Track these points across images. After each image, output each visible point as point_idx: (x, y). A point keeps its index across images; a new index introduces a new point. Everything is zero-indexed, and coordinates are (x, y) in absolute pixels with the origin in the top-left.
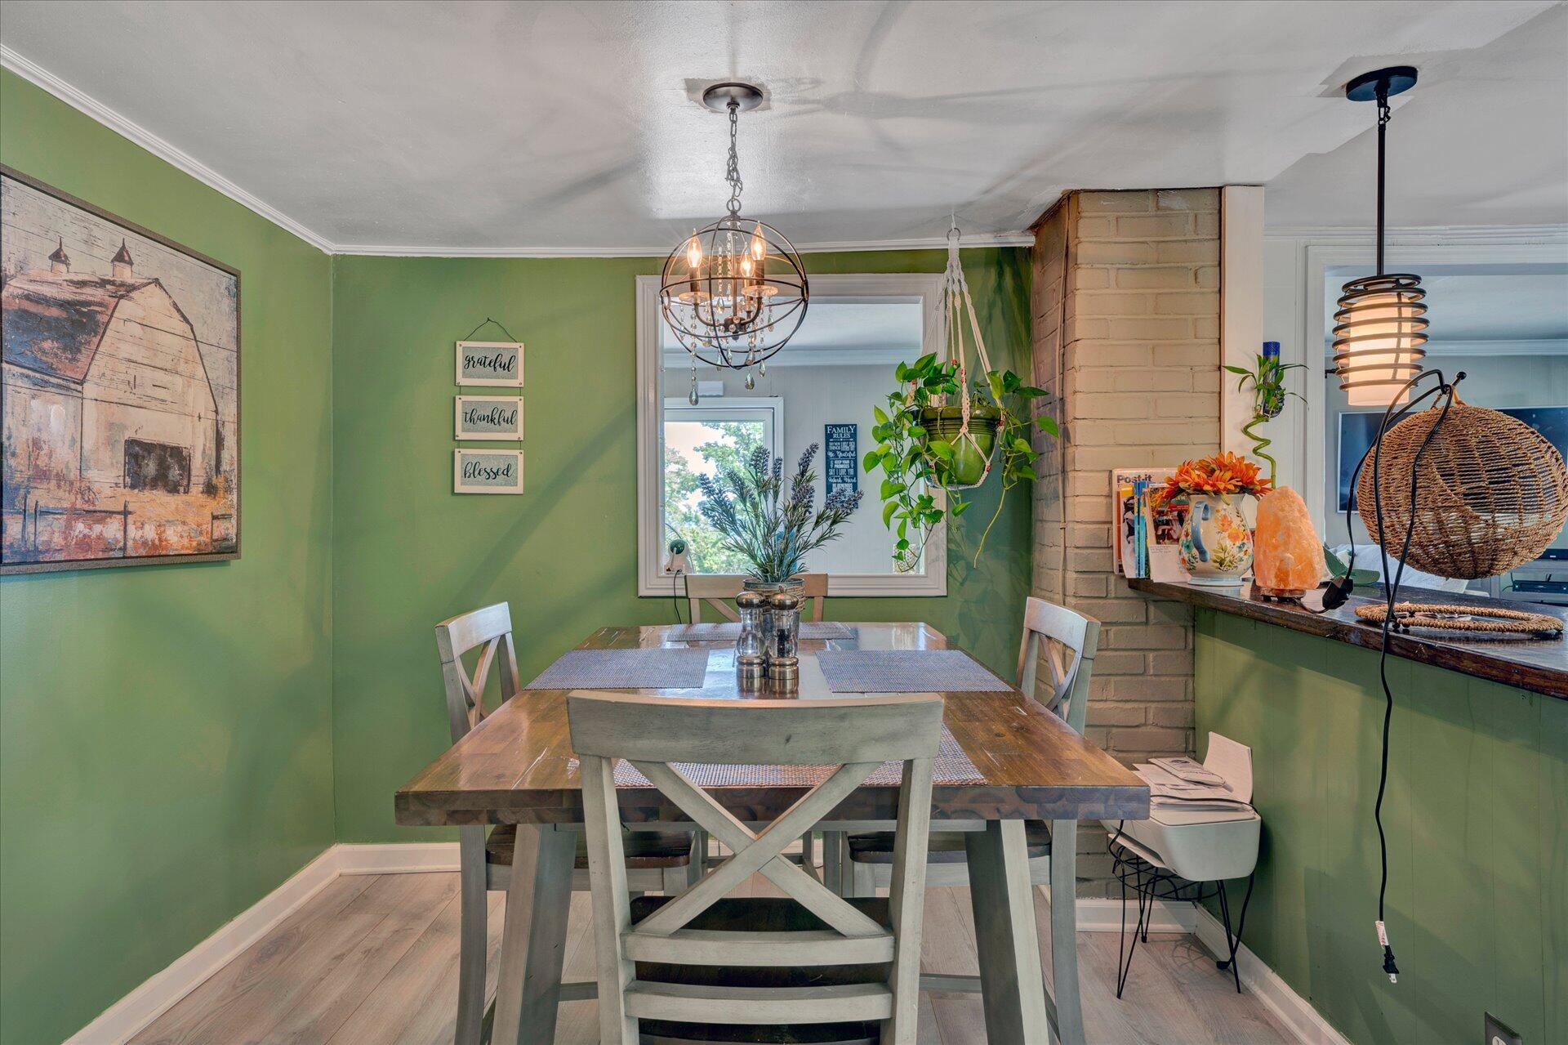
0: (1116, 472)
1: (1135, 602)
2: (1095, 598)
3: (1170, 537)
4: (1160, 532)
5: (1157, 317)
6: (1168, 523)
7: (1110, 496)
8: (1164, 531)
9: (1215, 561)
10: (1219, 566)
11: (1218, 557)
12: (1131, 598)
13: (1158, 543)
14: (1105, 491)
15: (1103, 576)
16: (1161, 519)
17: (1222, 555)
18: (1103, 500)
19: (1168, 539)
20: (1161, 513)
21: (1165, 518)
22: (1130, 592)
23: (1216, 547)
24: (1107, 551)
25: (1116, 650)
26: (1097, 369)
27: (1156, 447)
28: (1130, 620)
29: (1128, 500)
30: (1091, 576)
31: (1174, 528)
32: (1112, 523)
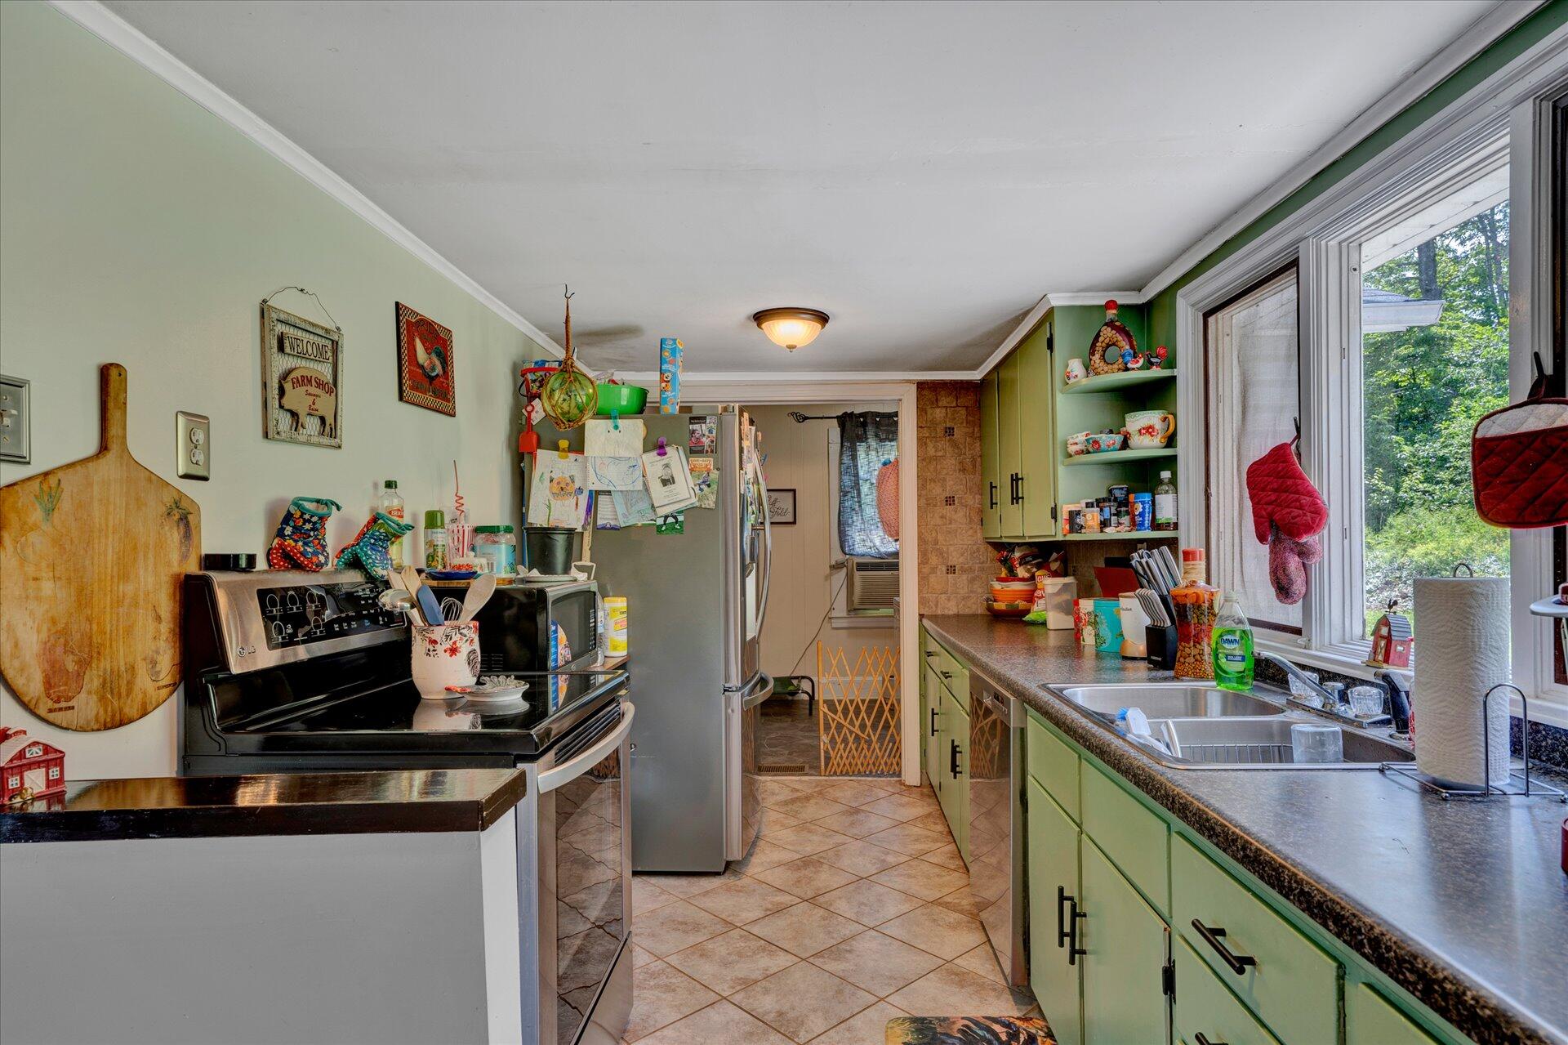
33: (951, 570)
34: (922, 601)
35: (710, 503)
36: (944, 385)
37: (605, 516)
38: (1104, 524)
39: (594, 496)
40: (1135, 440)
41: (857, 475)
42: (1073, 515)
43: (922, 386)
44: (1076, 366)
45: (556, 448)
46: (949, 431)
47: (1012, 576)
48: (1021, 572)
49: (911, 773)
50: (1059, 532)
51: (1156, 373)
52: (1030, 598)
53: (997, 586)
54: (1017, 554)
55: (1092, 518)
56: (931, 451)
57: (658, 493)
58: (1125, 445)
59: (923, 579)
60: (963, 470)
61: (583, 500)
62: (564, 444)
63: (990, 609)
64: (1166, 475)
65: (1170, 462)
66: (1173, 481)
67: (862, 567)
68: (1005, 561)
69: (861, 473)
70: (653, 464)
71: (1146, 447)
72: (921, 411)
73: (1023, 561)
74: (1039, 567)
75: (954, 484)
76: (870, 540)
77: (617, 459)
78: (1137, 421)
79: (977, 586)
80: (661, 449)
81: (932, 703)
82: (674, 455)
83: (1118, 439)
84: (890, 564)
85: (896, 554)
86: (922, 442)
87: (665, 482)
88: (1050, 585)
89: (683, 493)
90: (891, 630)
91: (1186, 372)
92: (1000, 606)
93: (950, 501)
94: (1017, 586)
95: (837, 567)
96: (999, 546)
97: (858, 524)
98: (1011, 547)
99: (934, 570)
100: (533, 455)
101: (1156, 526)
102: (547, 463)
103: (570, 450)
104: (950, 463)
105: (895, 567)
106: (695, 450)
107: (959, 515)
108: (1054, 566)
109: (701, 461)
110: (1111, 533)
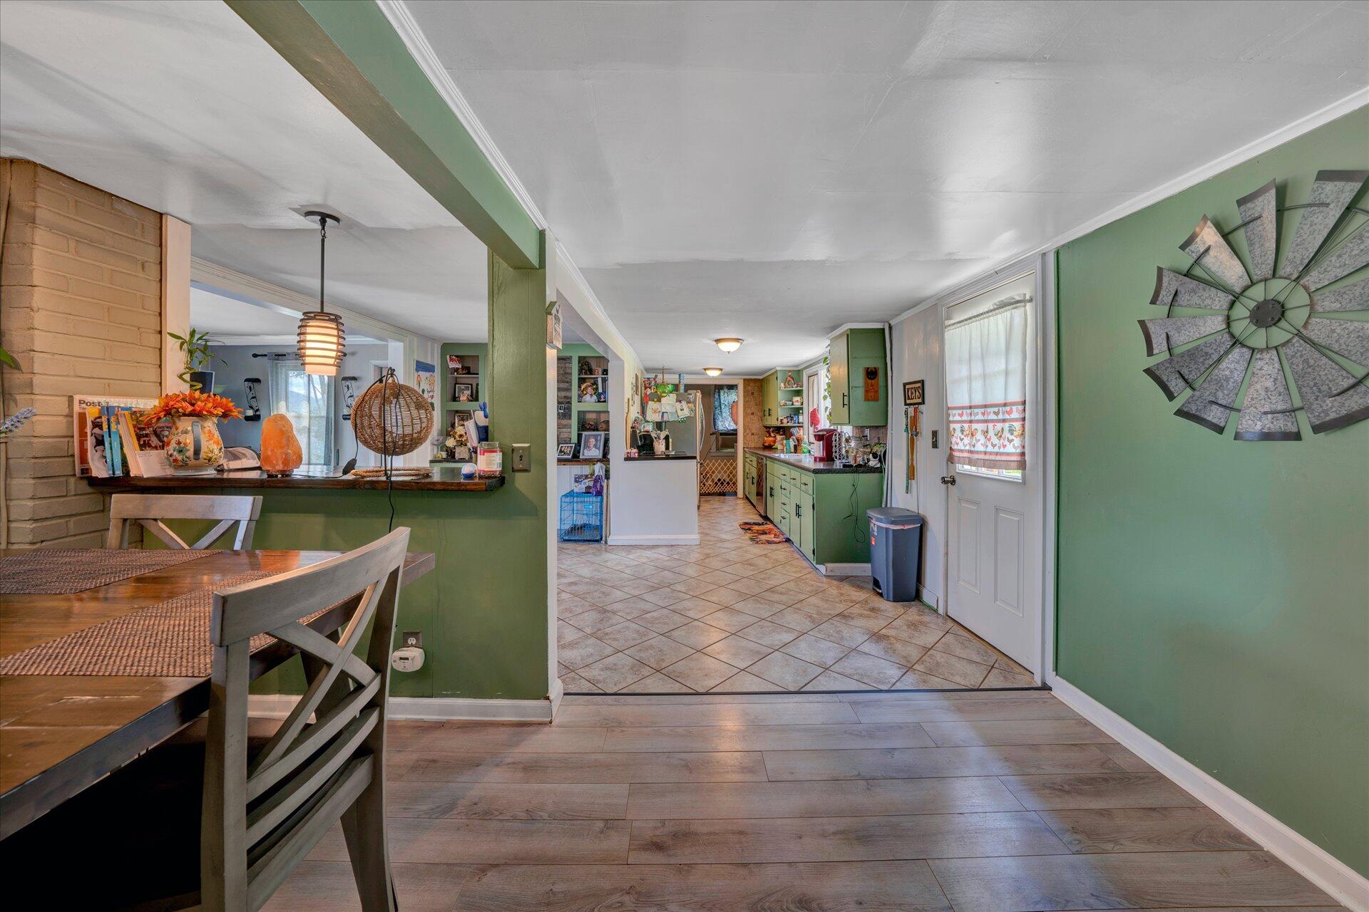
0: (77, 398)
1: (94, 496)
2: (54, 497)
3: (150, 446)
4: (142, 443)
5: (111, 286)
6: (147, 435)
7: (70, 415)
8: (144, 441)
9: (206, 459)
10: (207, 461)
11: (207, 456)
12: (89, 494)
13: (142, 450)
14: (66, 411)
15: (64, 479)
16: (141, 433)
17: (210, 455)
18: (64, 420)
19: (149, 447)
20: (141, 429)
21: (144, 432)
22: (89, 489)
23: (206, 450)
24: (71, 459)
25: (75, 535)
26: (52, 313)
27: (112, 381)
28: (90, 510)
29: (95, 420)
30: (51, 480)
31: (152, 439)
32: (73, 437)
33: (753, 434)
34: (744, 443)
35: (693, 415)
36: (751, 380)
37: (666, 418)
38: (788, 422)
39: (663, 413)
40: (795, 403)
41: (720, 402)
42: (782, 420)
43: (745, 380)
44: (782, 385)
45: (653, 401)
46: (753, 394)
47: (770, 436)
48: (772, 435)
49: (740, 494)
50: (779, 424)
51: (799, 388)
52: (775, 442)
53: (766, 439)
54: (771, 430)
55: (785, 421)
56: (747, 399)
57: (680, 413)
58: (792, 405)
59: (744, 436)
60: (757, 405)
61: (661, 414)
62: (655, 400)
63: (763, 445)
64: (801, 411)
65: (802, 409)
66: (802, 413)
67: (721, 434)
68: (769, 432)
69: (722, 401)
70: (678, 405)
71: (797, 405)
72: (745, 387)
73: (773, 432)
74: (777, 433)
75: (753, 409)
76: (725, 424)
77: (669, 404)
78: (796, 399)
79: (760, 439)
80: (680, 402)
81: (747, 470)
82: (684, 403)
83: (791, 403)
84: (734, 433)
85: (736, 430)
86: (744, 396)
87: (681, 410)
88: (779, 437)
89: (686, 413)
90: (733, 457)
91: (805, 388)
92: (766, 444)
93: (753, 414)
94: (771, 439)
95: (713, 434)
96: (766, 427)
97: (721, 419)
98: (769, 428)
99: (748, 434)
100: (647, 403)
101: (798, 423)
102: (651, 405)
103: (657, 401)
104: (753, 403)
105: (736, 434)
106: (688, 402)
107: (755, 418)
108: (781, 433)
109: (690, 405)
110: (789, 424)
